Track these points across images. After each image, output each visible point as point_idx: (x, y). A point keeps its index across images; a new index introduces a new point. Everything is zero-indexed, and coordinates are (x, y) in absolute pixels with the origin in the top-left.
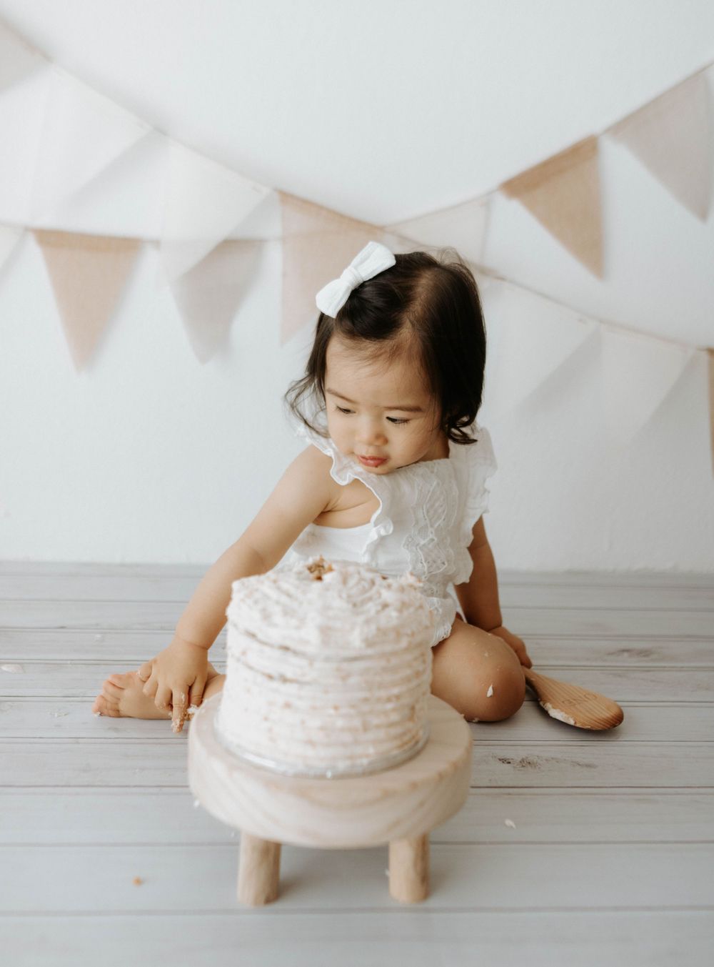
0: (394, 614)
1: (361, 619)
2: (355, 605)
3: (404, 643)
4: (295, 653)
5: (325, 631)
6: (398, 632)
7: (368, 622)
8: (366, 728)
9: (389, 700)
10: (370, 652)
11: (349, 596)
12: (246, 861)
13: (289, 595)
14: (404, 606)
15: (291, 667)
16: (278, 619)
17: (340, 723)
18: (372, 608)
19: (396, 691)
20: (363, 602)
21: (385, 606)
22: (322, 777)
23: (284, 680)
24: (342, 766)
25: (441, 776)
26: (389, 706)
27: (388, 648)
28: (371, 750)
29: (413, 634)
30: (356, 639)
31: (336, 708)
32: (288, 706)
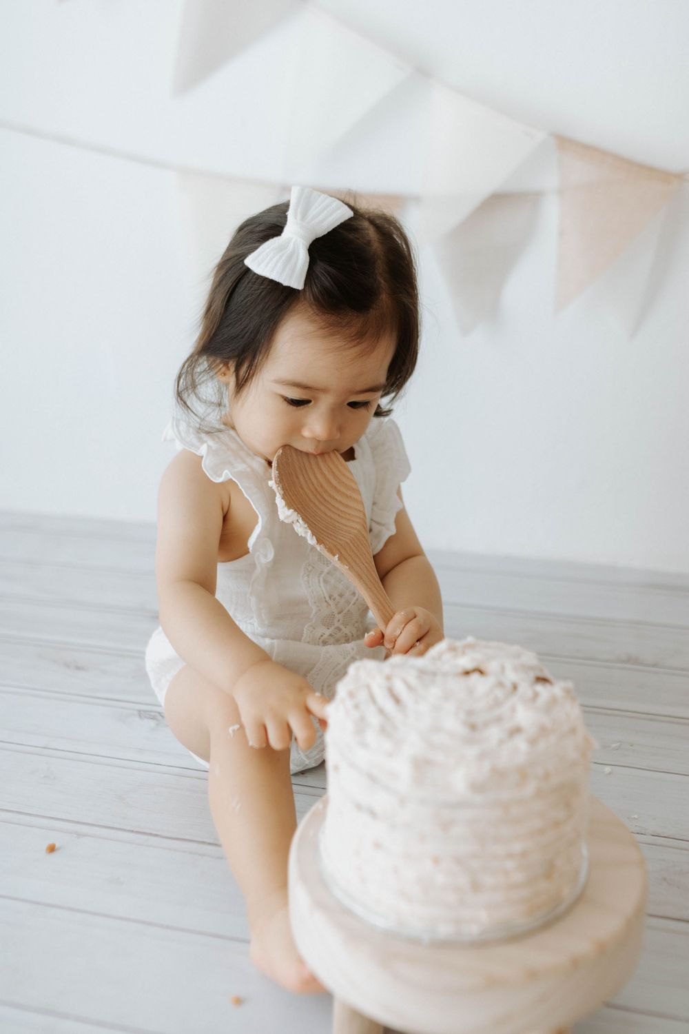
0: (521, 744)
1: (472, 752)
2: (473, 727)
3: (530, 789)
5: (421, 765)
6: (523, 774)
7: (482, 756)
8: (476, 887)
9: (510, 856)
11: (470, 713)
13: (397, 700)
14: (543, 731)
16: (371, 737)
17: (441, 879)
18: (494, 734)
19: (517, 847)
20: (486, 725)
21: (516, 731)
22: (414, 941)
23: (373, 814)
24: (445, 930)
25: (575, 963)
26: (510, 865)
28: (484, 915)
29: (547, 776)
30: (459, 781)
31: (436, 861)
32: (378, 846)
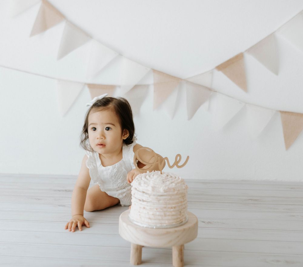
0: (174, 184)
2: (163, 182)
3: (176, 192)
4: (146, 193)
5: (154, 188)
6: (174, 190)
7: (166, 186)
8: (165, 215)
9: (172, 208)
10: (165, 194)
12: (132, 252)
15: (145, 197)
16: (142, 185)
17: (158, 213)
19: (174, 206)
20: (166, 181)
22: (152, 228)
23: (143, 201)
24: (158, 225)
26: (172, 210)
27: (171, 193)
28: (167, 222)
29: (179, 190)
30: (161, 190)
31: (157, 209)
32: (144, 208)
